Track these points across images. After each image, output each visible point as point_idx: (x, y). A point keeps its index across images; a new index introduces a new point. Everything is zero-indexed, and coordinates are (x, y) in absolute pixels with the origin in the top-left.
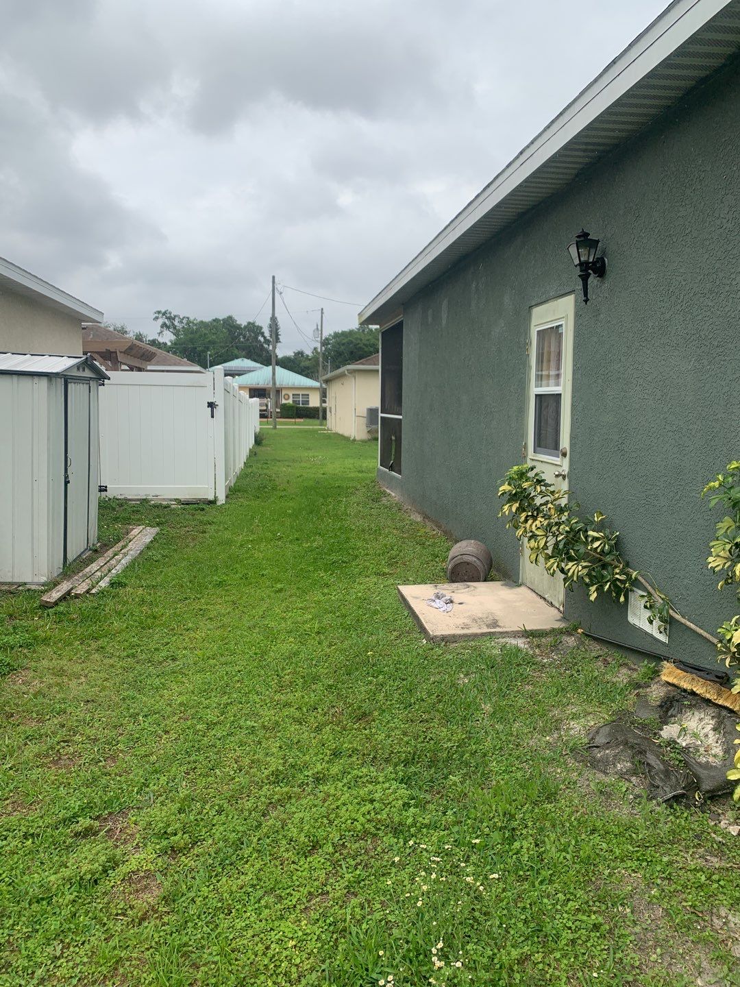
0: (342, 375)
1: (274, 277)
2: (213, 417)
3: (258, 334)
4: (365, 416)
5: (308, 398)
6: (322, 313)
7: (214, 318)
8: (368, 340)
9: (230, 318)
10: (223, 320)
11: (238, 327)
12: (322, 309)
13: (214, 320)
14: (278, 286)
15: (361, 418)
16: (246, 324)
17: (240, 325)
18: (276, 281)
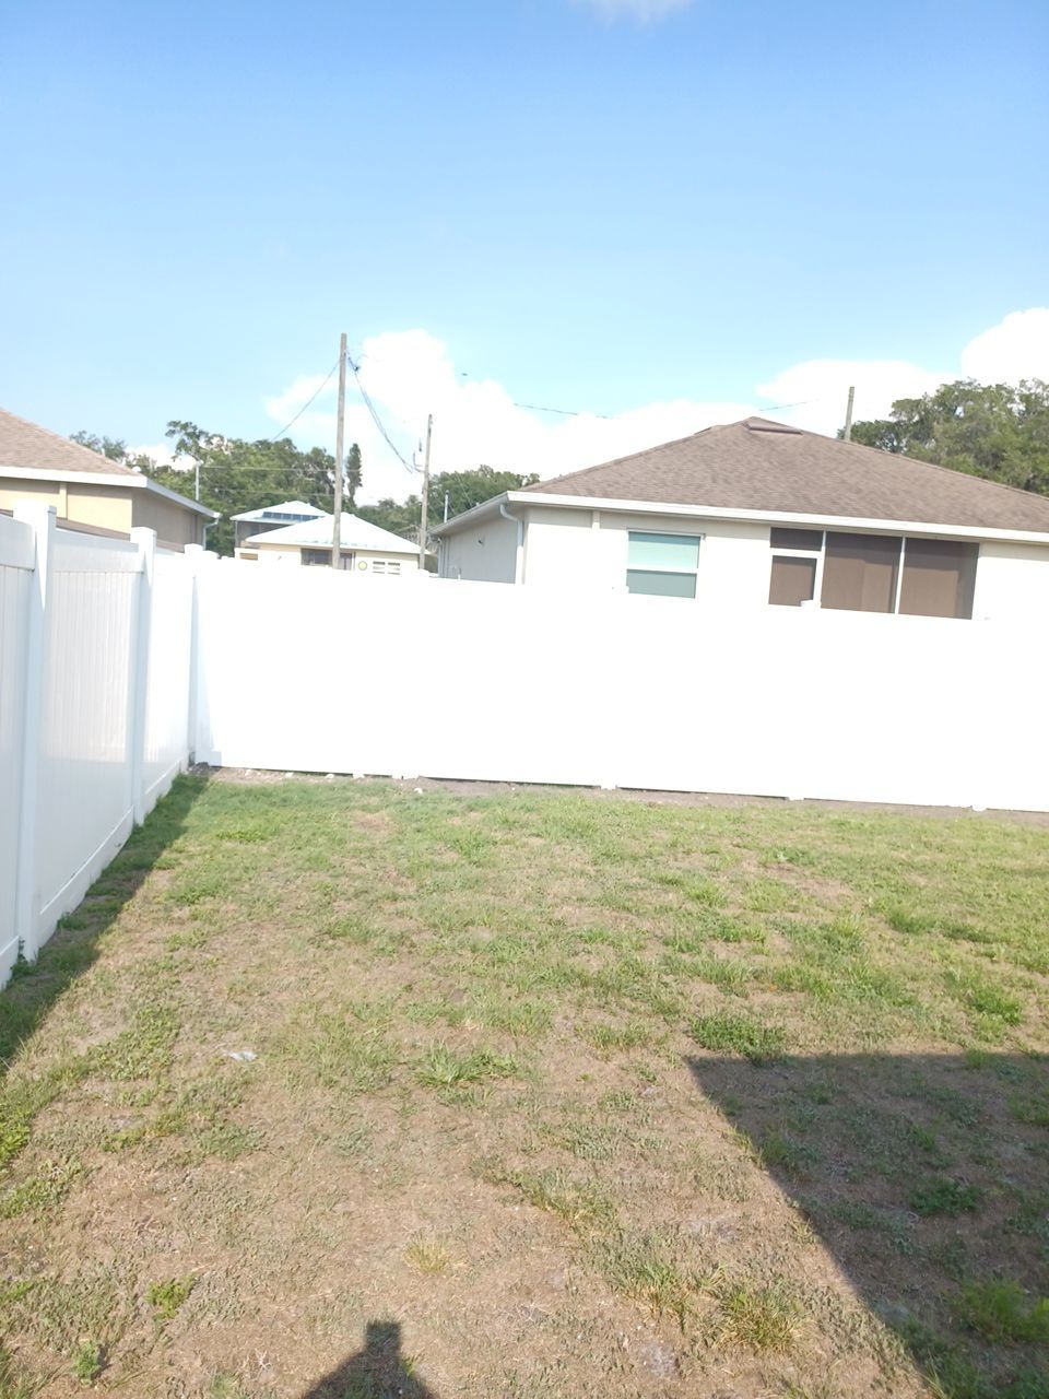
0: (493, 519)
1: (344, 337)
3: (328, 468)
6: (430, 421)
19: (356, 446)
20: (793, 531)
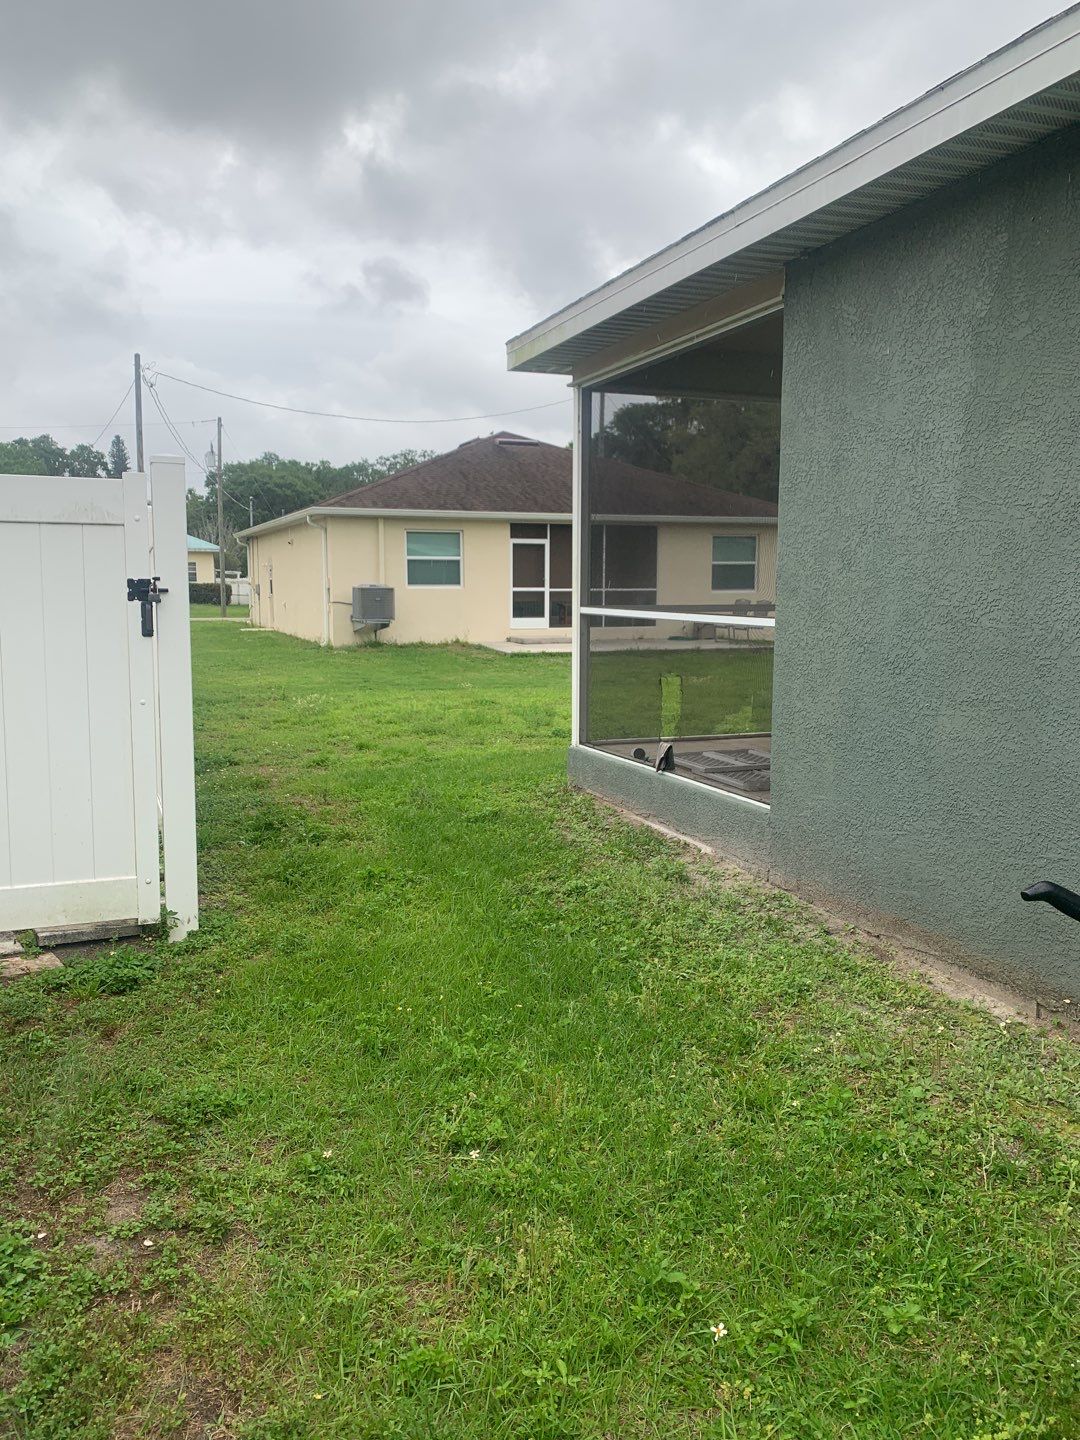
0: (300, 525)
1: (137, 357)
2: (148, 632)
3: (97, 464)
4: (351, 601)
5: (195, 569)
6: (220, 425)
7: (17, 438)
8: (283, 477)
9: (45, 438)
10: (33, 441)
11: (61, 453)
12: (220, 419)
13: (16, 442)
14: (146, 374)
15: (344, 606)
16: (75, 448)
17: (63, 450)
18: (141, 363)
19: (118, 437)
20: (522, 525)
